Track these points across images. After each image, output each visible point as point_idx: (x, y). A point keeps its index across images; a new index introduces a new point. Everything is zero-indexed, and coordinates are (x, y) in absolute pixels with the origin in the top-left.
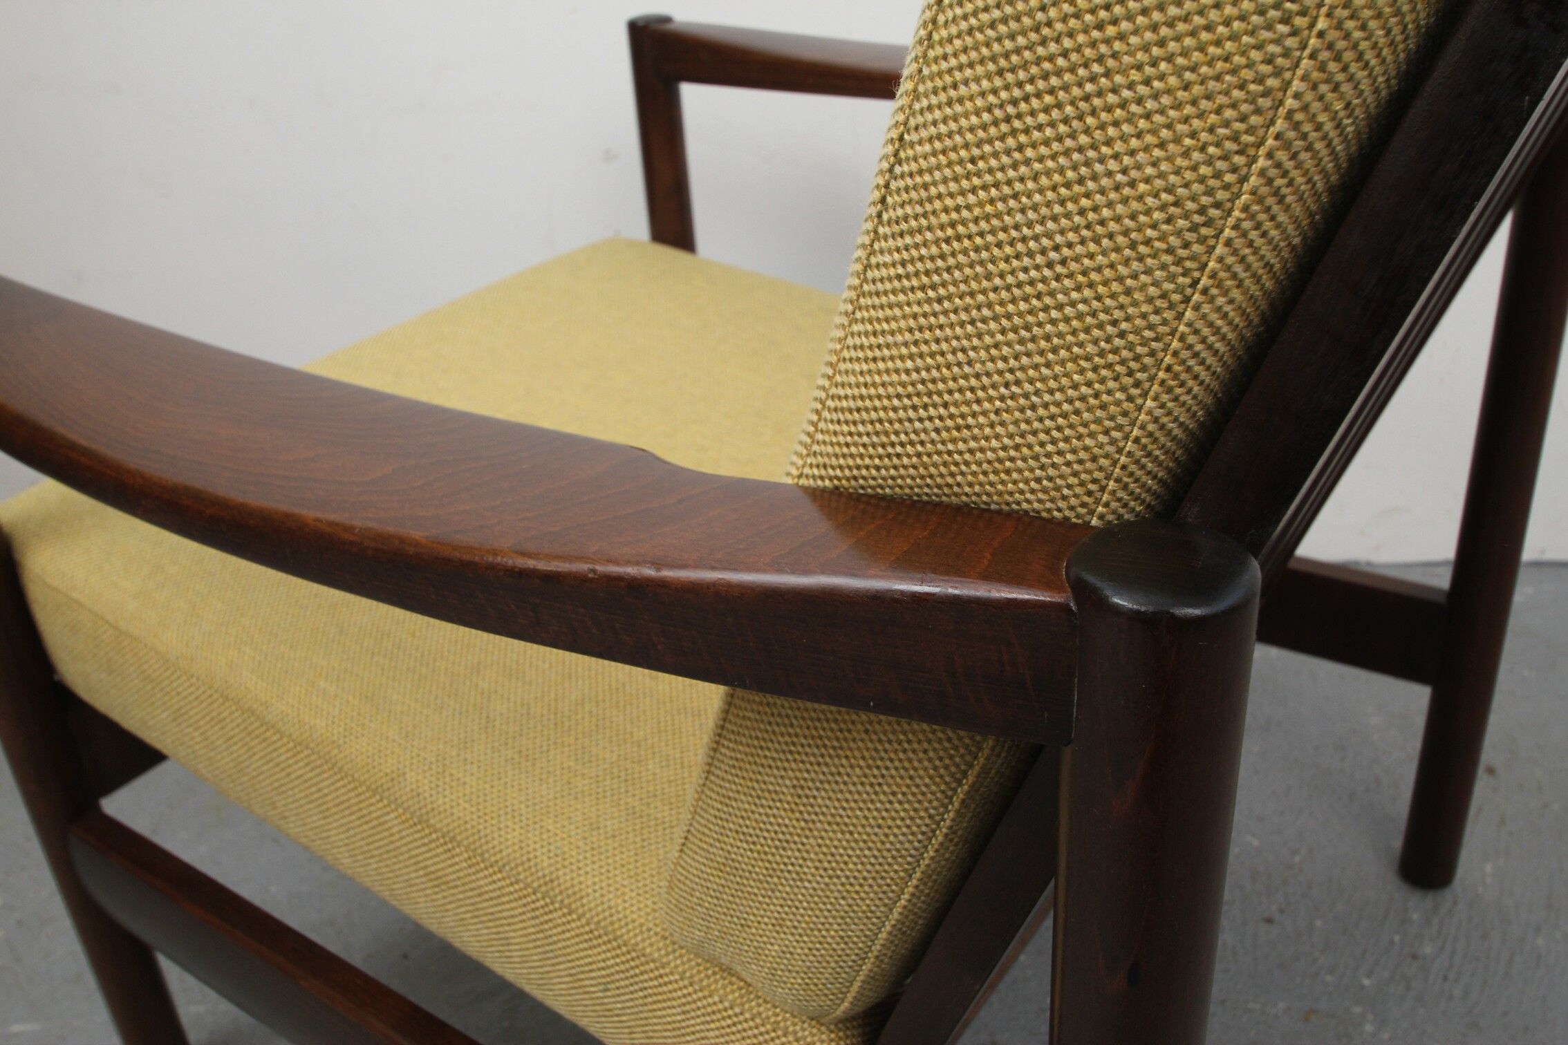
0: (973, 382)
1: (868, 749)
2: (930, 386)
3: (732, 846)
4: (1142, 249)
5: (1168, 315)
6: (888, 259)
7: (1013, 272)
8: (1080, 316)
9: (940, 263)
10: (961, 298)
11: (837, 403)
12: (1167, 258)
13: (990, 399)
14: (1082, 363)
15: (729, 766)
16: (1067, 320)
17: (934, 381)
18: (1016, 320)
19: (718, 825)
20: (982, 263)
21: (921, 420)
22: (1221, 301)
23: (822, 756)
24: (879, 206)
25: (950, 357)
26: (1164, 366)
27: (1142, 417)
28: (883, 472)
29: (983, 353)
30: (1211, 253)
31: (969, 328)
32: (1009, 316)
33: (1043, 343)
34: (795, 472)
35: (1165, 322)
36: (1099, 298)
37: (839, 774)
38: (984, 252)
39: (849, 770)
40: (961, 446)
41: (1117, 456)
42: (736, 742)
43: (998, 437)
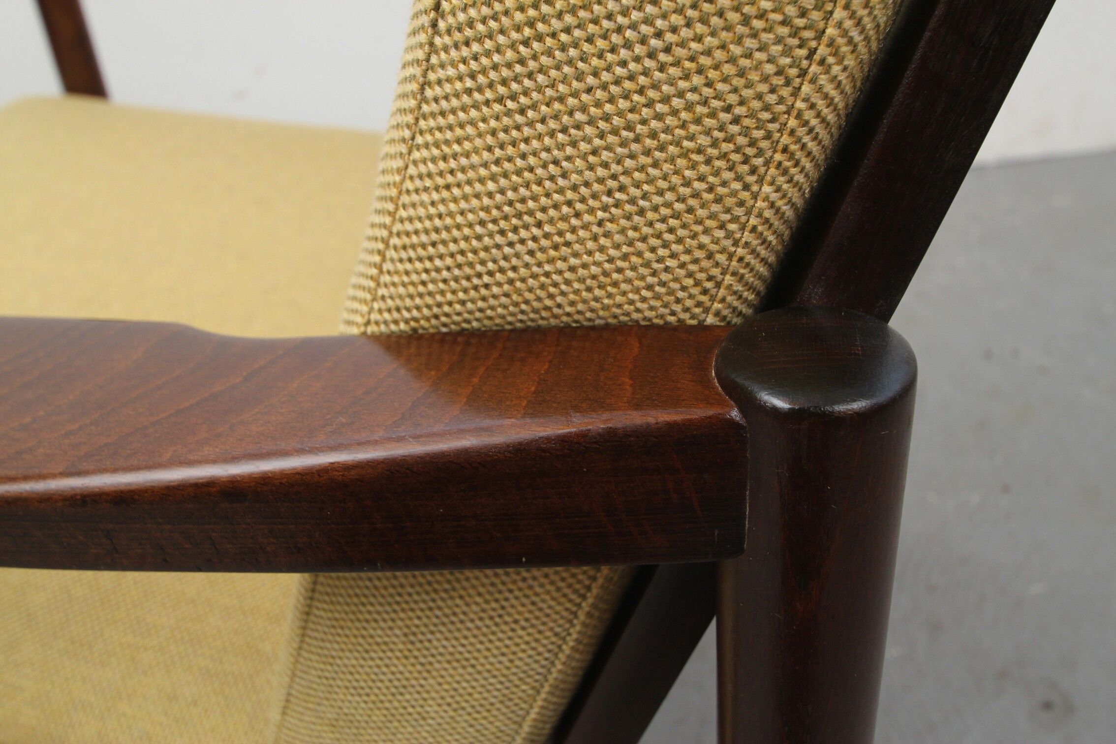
0: (570, 195)
1: (483, 585)
2: (519, 206)
3: (343, 701)
4: (757, 24)
5: (785, 92)
6: (451, 72)
7: (608, 69)
8: (689, 107)
9: (518, 68)
10: (548, 105)
11: (406, 240)
12: (784, 31)
13: (592, 211)
14: (694, 157)
15: (328, 627)
16: (675, 113)
17: (523, 201)
18: (616, 121)
19: (323, 684)
20: (570, 62)
21: (511, 244)
22: (836, 69)
23: (434, 600)
24: (433, 14)
25: (539, 171)
26: (780, 147)
27: (760, 204)
28: (469, 305)
29: (578, 162)
30: (828, 19)
31: (560, 136)
32: (607, 118)
33: (648, 142)
34: (359, 319)
35: (781, 100)
36: (709, 84)
37: (455, 614)
38: (571, 50)
39: (465, 609)
40: (560, 265)
41: (733, 249)
42: (332, 603)
43: (602, 249)
